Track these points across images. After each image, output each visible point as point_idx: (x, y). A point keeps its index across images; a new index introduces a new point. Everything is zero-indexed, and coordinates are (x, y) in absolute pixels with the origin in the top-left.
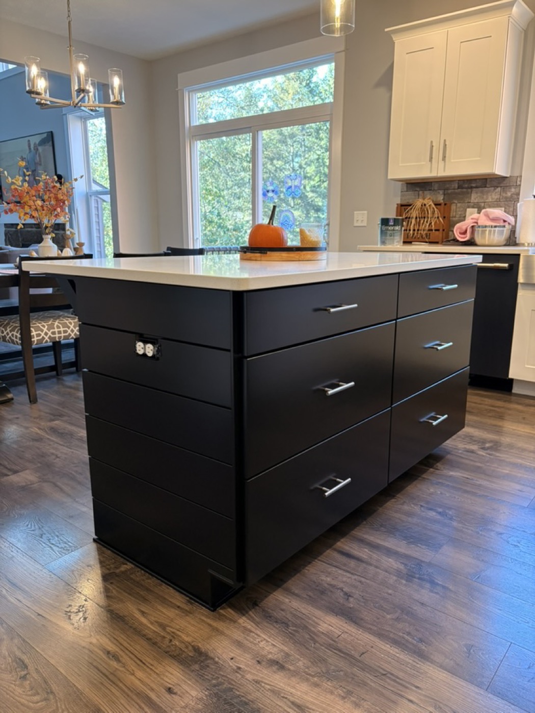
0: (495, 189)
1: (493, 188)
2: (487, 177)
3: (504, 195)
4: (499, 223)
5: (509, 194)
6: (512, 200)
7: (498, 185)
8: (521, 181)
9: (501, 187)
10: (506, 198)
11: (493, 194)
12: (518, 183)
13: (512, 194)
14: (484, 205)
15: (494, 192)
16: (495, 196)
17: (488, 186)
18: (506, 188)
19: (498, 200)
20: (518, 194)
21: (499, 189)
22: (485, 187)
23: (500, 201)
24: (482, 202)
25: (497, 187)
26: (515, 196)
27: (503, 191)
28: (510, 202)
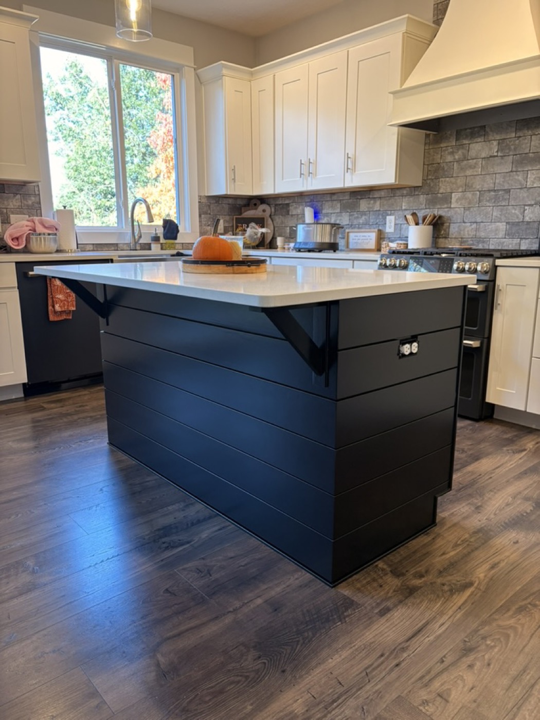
0: (15, 196)
1: (12, 195)
2: (4, 183)
3: (25, 202)
4: (51, 231)
5: (30, 202)
6: (34, 208)
7: (18, 193)
8: (39, 191)
9: (21, 194)
10: (28, 206)
11: (14, 201)
12: (37, 193)
13: (33, 203)
14: (7, 211)
15: (15, 199)
16: (17, 203)
17: (6, 192)
18: (26, 196)
19: (20, 207)
20: (39, 203)
21: (18, 197)
22: (4, 193)
23: (22, 208)
24: (4, 208)
25: (17, 194)
26: (37, 205)
27: (24, 199)
28: (32, 210)
